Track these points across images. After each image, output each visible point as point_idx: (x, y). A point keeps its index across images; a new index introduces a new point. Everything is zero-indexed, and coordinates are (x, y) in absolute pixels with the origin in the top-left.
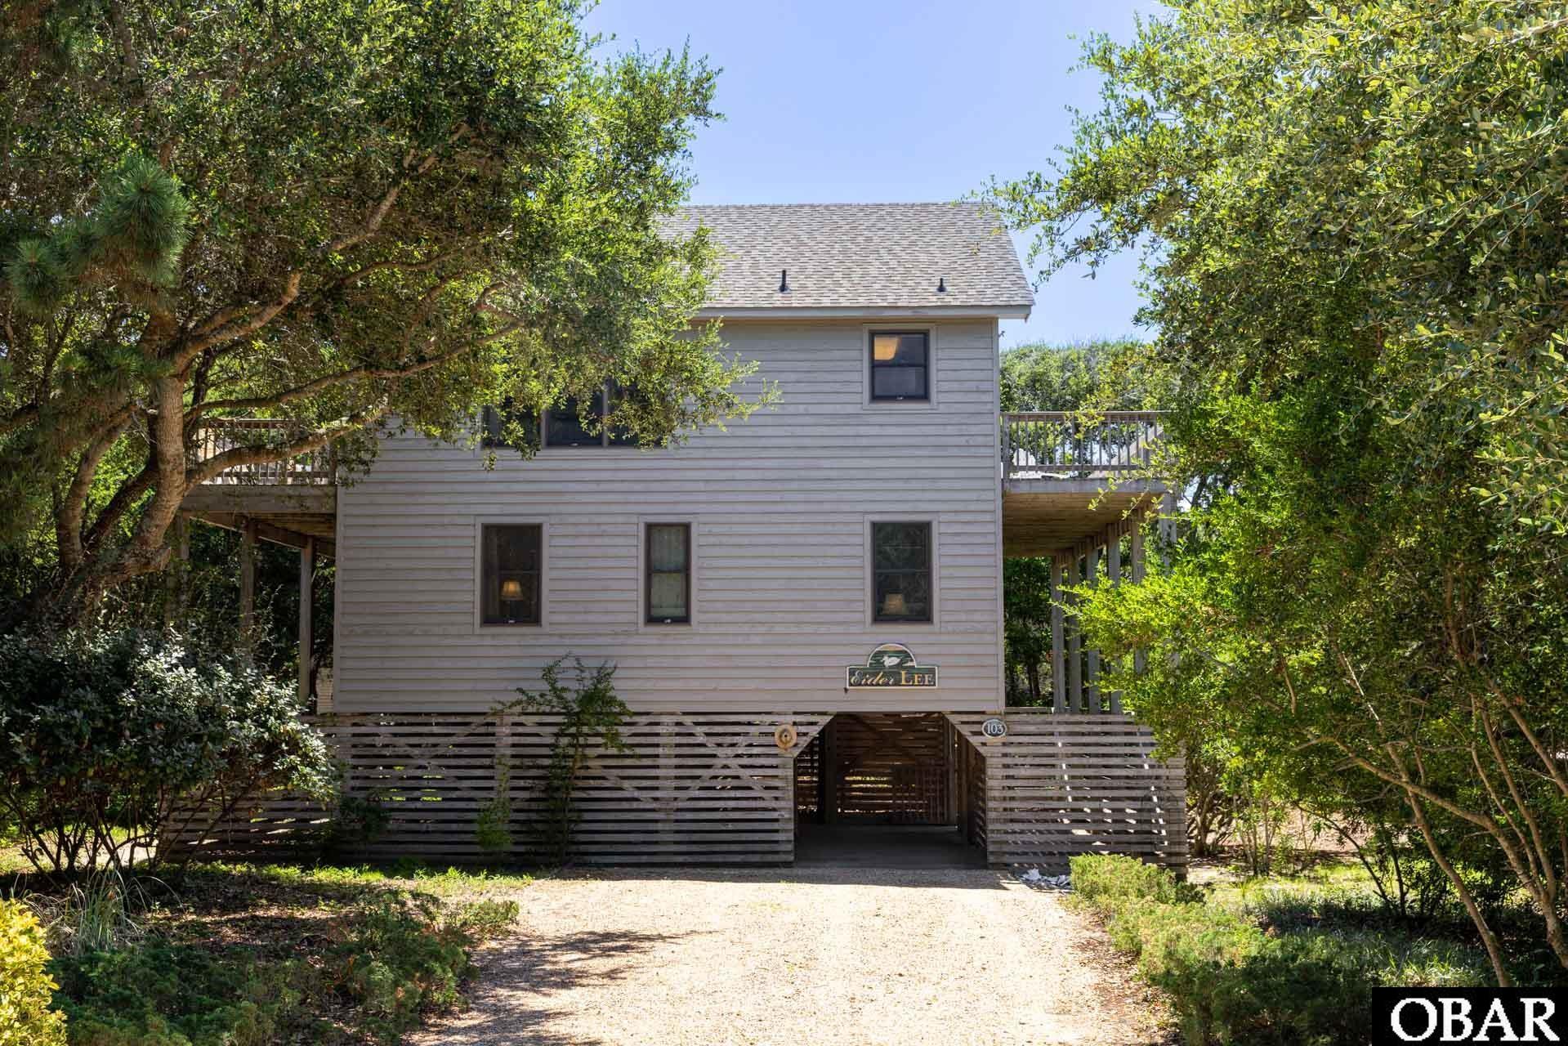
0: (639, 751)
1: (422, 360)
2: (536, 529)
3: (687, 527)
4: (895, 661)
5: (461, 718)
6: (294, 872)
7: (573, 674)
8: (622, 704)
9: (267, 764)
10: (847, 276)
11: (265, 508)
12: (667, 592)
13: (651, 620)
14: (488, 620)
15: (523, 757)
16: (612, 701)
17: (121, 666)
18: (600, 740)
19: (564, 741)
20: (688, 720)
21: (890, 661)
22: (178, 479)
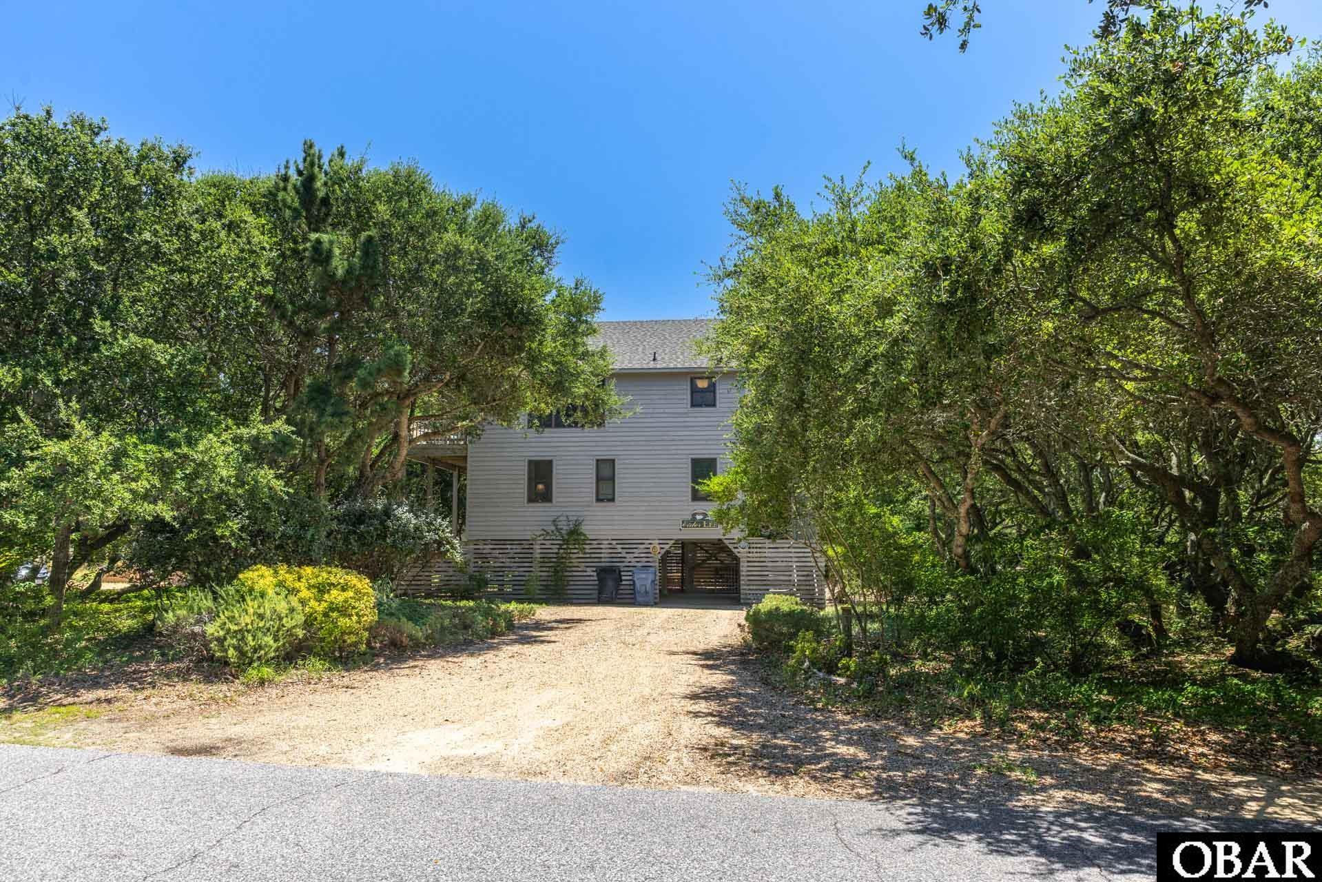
0: (593, 555)
1: (494, 400)
2: (550, 462)
3: (613, 461)
4: (701, 517)
5: (520, 542)
6: (449, 603)
7: (565, 523)
8: (585, 535)
9: (439, 548)
10: (682, 354)
11: (438, 454)
12: (606, 489)
13: (598, 500)
14: (530, 500)
15: (545, 559)
16: (581, 534)
17: (387, 512)
18: (575, 551)
19: (562, 551)
20: (614, 542)
21: (699, 517)
22: (406, 444)
